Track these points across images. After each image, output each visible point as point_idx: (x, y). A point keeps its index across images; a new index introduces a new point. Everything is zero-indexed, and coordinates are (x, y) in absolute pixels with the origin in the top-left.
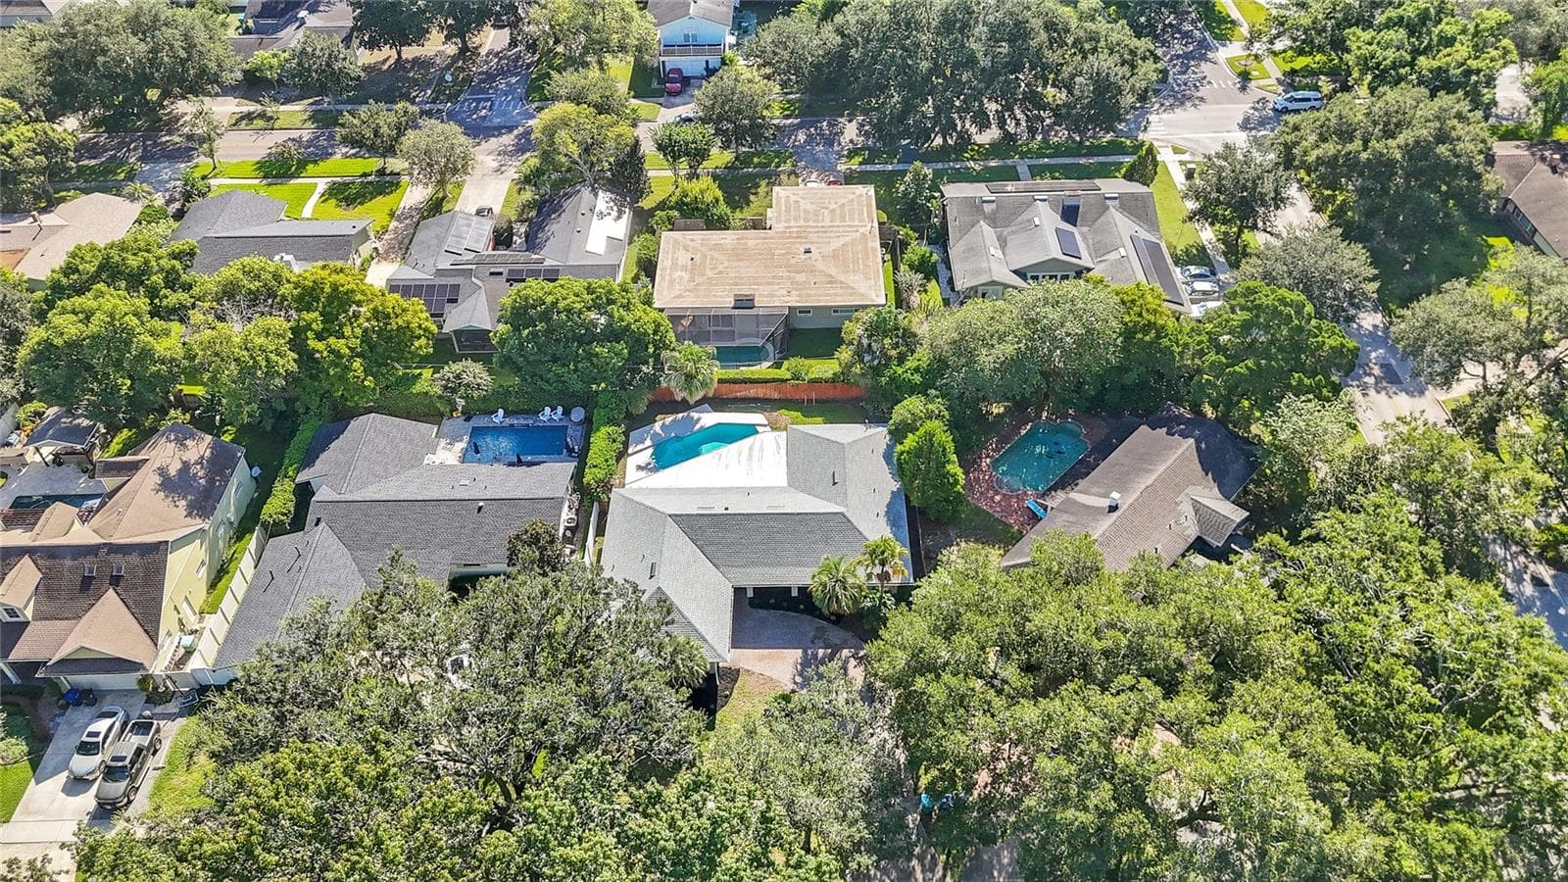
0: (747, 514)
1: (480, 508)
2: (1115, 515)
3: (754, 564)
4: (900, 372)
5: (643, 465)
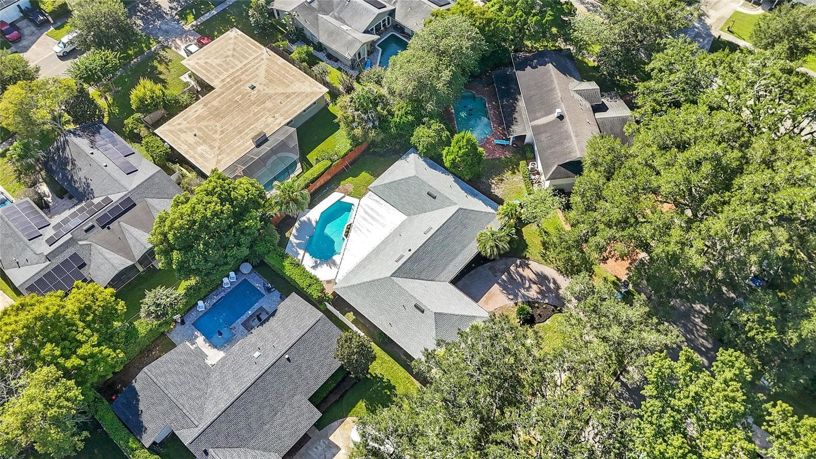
0: (423, 244)
1: (288, 359)
3: (447, 265)
4: (398, 120)
5: (314, 265)
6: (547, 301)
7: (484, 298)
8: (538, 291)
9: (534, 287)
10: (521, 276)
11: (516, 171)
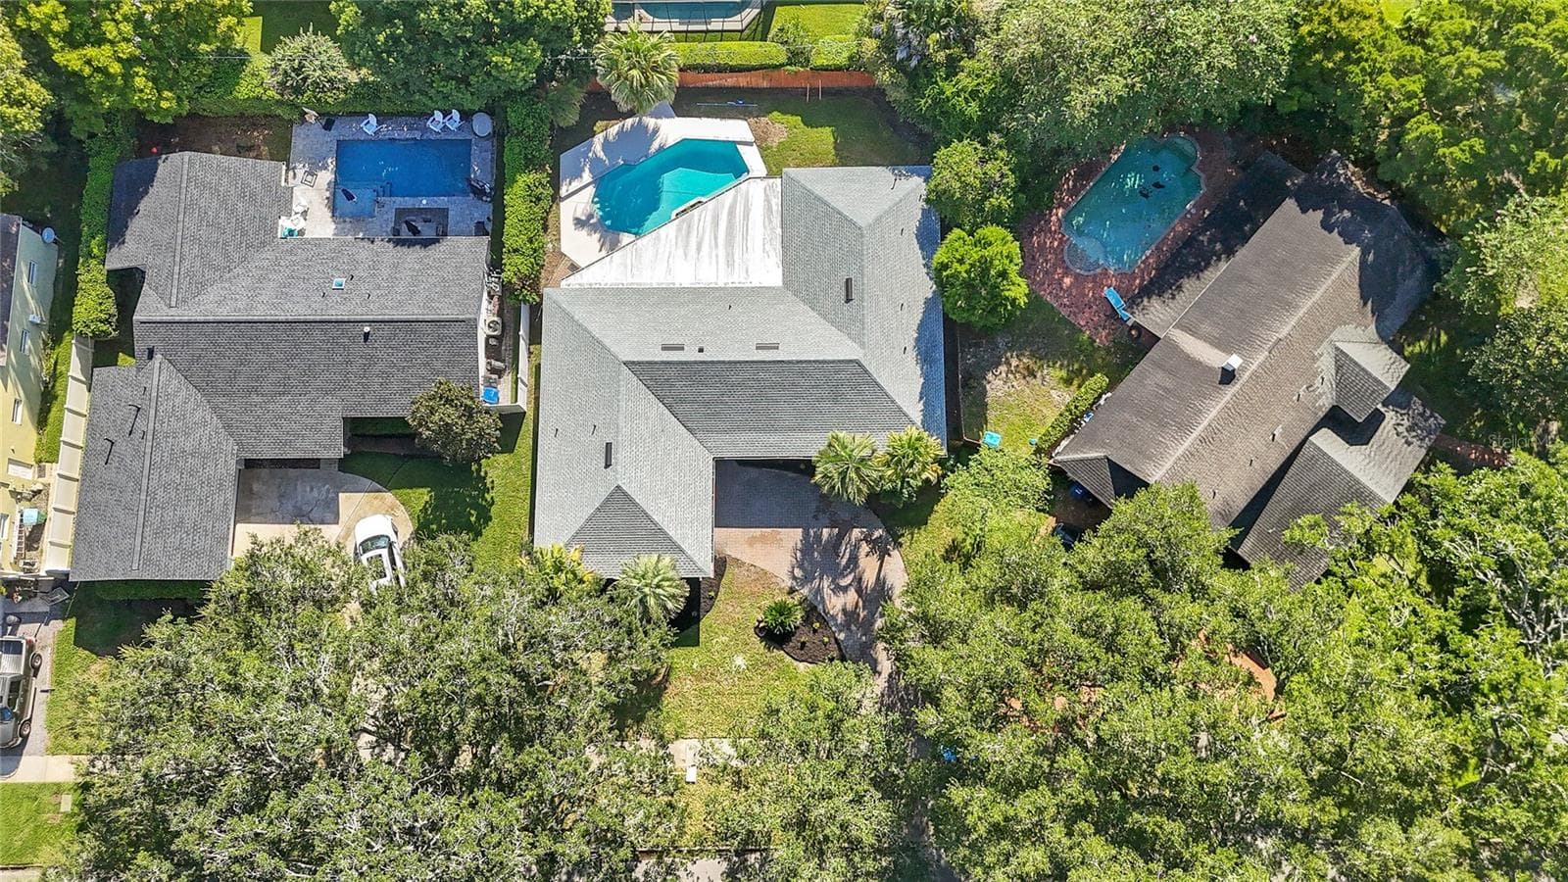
0: (730, 362)
1: (367, 335)
2: (1231, 391)
3: (739, 429)
4: (948, 93)
5: (584, 218)
6: (841, 636)
7: (757, 531)
8: (849, 607)
9: (852, 596)
10: (854, 560)
11: (1075, 382)
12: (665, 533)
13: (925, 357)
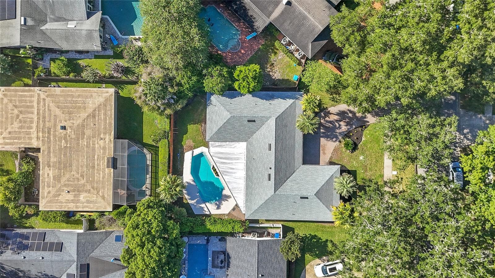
0: (275, 159)
1: (262, 276)
2: (294, 3)
3: (294, 157)
4: (188, 86)
5: (217, 207)
6: (354, 127)
7: (321, 152)
8: (345, 124)
9: (342, 123)
10: (330, 122)
11: (276, 51)
12: (327, 181)
13: (272, 98)
